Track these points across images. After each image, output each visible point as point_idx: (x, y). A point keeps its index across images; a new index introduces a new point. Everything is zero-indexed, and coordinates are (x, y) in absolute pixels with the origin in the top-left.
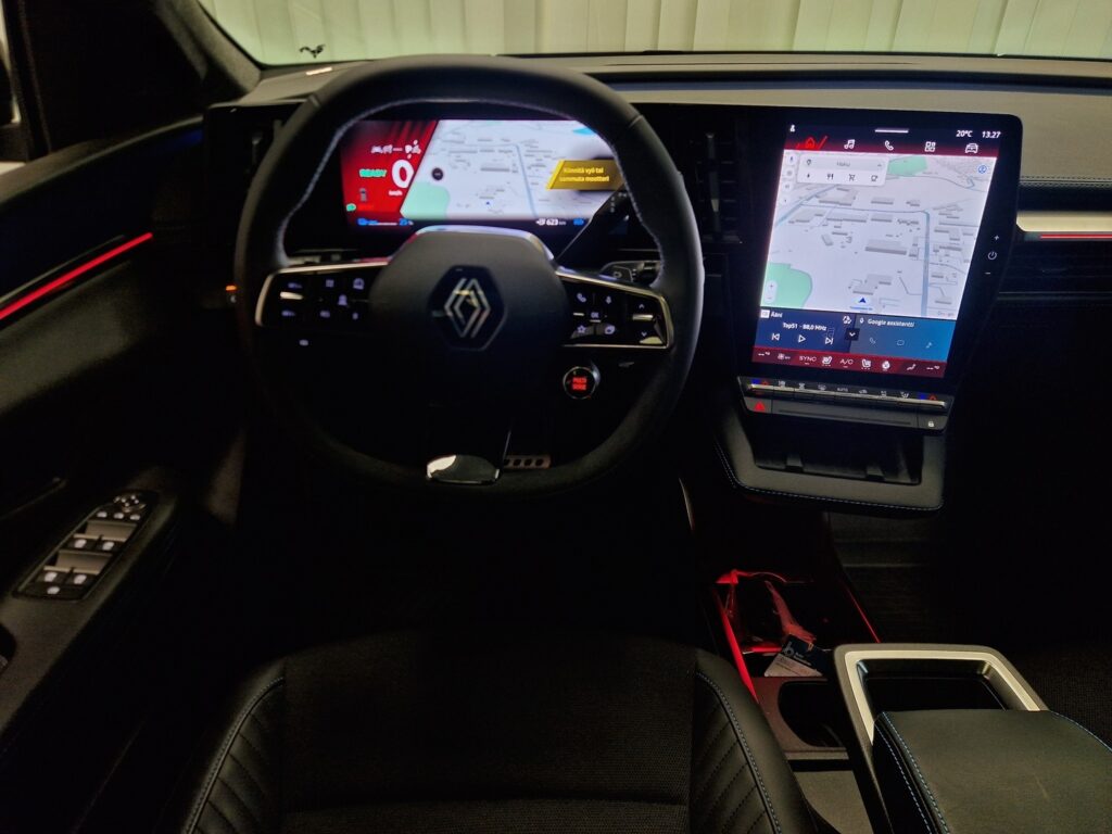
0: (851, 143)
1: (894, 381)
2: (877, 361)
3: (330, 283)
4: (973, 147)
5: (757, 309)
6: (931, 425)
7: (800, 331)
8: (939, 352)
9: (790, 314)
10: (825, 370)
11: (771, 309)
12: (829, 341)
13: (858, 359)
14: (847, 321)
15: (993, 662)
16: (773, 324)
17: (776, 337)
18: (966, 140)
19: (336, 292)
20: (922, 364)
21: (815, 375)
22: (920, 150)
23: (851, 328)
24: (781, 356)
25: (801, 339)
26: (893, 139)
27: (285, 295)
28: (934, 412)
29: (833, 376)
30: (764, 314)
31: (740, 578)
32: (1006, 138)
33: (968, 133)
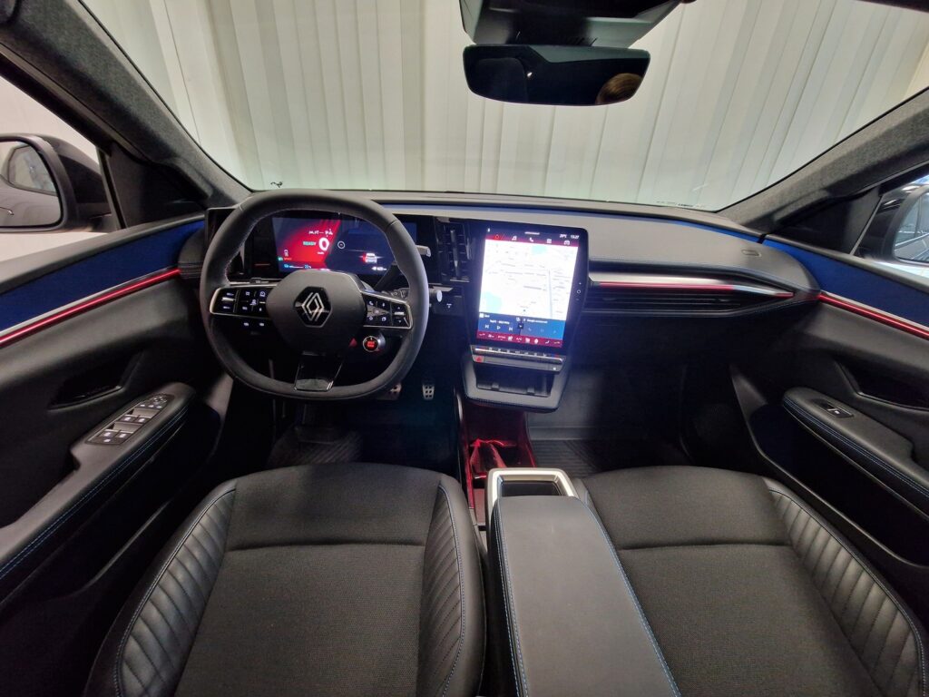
0: (515, 238)
1: (541, 349)
2: (532, 339)
3: (248, 293)
4: (567, 242)
5: (478, 313)
6: (555, 369)
7: (497, 324)
8: (559, 336)
9: (493, 316)
10: (510, 342)
11: (485, 313)
12: (511, 329)
13: (524, 338)
14: (518, 320)
15: (559, 475)
16: (486, 321)
17: (487, 326)
18: (564, 239)
19: (251, 298)
20: (552, 341)
21: (505, 345)
22: (545, 242)
23: (521, 323)
24: (490, 336)
25: (498, 328)
26: (534, 237)
27: (224, 299)
28: (557, 363)
29: (514, 346)
30: (481, 316)
31: (481, 443)
32: (581, 238)
33: (565, 236)
